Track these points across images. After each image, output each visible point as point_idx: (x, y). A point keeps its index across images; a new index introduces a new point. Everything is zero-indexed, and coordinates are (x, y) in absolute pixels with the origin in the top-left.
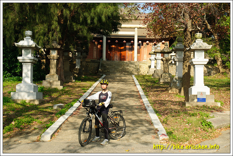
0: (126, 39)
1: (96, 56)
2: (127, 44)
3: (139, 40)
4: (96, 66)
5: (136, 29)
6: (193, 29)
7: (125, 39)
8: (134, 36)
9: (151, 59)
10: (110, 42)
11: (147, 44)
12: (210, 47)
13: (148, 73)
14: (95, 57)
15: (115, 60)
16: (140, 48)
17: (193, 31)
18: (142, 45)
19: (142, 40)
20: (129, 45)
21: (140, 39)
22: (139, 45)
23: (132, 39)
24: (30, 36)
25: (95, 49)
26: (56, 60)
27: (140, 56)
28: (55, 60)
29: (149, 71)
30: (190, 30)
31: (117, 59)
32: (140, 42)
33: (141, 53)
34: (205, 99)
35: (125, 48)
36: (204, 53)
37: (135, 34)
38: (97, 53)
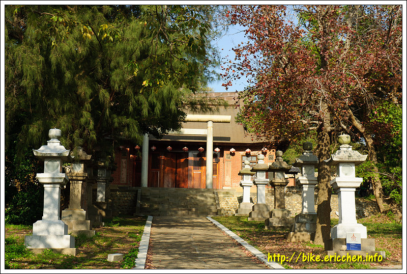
0: (188, 144)
1: (127, 179)
2: (190, 154)
3: (215, 146)
4: (129, 198)
5: (210, 124)
6: (334, 128)
7: (186, 144)
8: (205, 138)
9: (243, 185)
10: (155, 150)
11: (233, 154)
12: (364, 158)
13: (237, 212)
14: (123, 181)
15: (165, 186)
16: (218, 161)
17: (333, 130)
18: (222, 155)
19: (223, 146)
20: (194, 156)
21: (217, 144)
22: (215, 156)
23: (200, 144)
24: (58, 138)
25: (124, 165)
26: (81, 182)
27: (218, 178)
28: (79, 182)
29: (239, 207)
30: (329, 129)
31: (170, 185)
32: (217, 150)
33: (219, 171)
34: (360, 245)
35: (187, 161)
36: (354, 167)
37: (209, 133)
38: (127, 173)
